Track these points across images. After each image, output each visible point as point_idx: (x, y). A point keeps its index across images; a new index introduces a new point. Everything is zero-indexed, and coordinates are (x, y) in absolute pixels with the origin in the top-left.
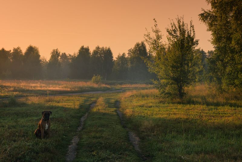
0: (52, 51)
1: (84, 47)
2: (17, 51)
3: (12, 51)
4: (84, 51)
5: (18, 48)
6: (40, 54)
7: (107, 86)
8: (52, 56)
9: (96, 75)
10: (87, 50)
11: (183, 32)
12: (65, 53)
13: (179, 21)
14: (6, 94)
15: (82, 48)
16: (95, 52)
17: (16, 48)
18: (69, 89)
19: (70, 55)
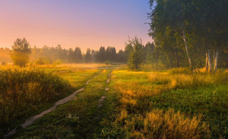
0: (87, 49)
1: (102, 47)
2: (71, 50)
3: (68, 50)
4: (102, 49)
5: (71, 48)
6: (81, 51)
7: (111, 65)
8: (87, 52)
9: (107, 60)
10: (104, 48)
11: (137, 42)
12: (93, 50)
13: (136, 38)
14: (67, 69)
15: (101, 47)
16: (108, 49)
17: (70, 48)
18: (93, 67)
19: (96, 51)
